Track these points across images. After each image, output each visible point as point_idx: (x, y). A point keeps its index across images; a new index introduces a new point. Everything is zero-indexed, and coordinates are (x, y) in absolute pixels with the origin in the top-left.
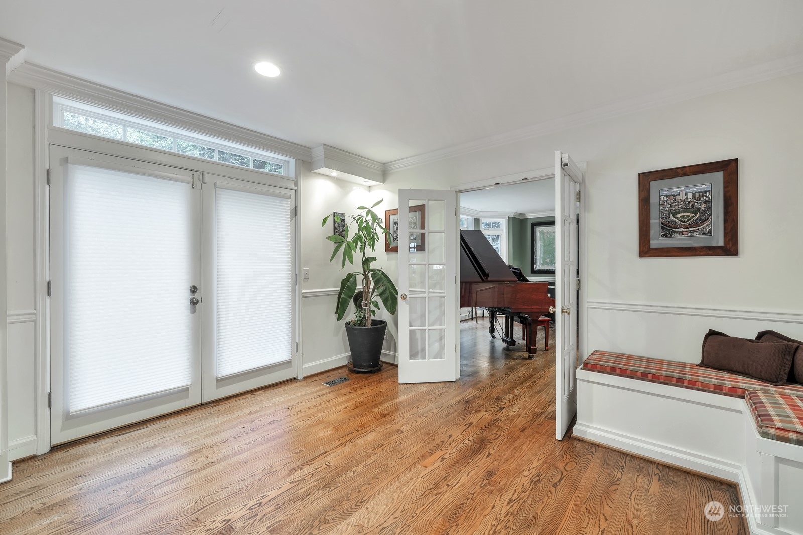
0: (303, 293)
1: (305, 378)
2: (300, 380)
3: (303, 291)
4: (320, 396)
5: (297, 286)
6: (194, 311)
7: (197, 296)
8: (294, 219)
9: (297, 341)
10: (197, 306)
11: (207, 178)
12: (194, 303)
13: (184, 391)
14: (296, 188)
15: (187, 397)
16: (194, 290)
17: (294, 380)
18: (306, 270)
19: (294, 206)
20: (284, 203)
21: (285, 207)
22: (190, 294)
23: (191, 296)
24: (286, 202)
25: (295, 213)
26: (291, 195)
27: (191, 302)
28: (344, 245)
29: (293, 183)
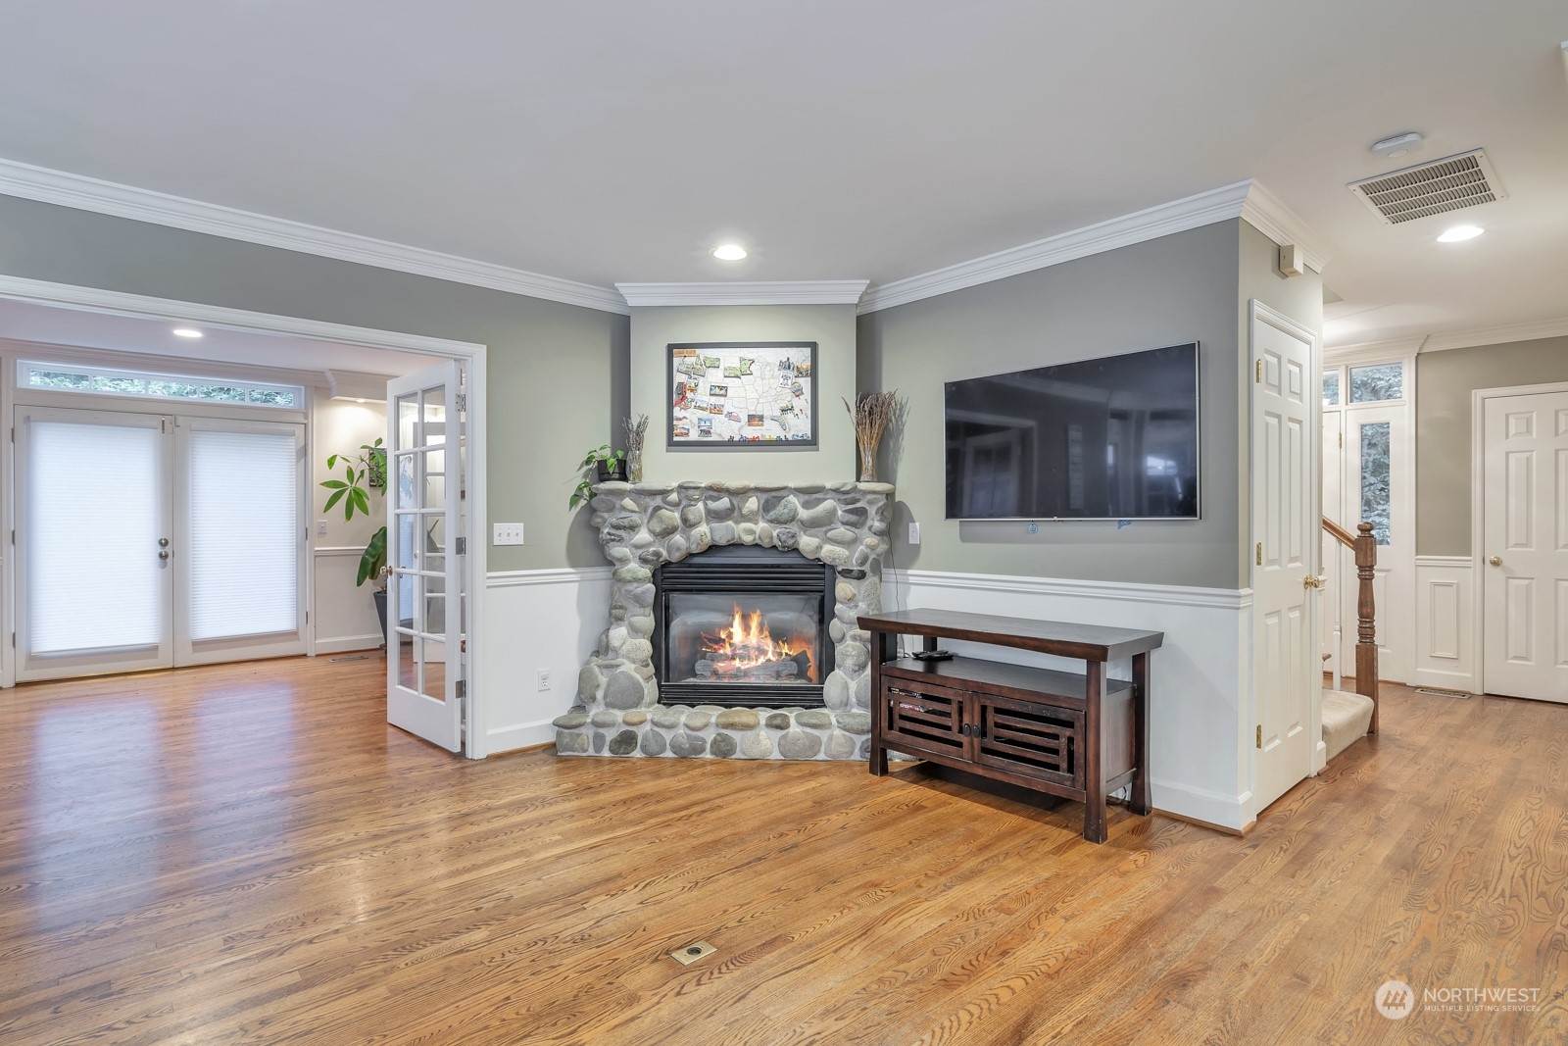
0: (316, 551)
1: (317, 656)
2: (311, 658)
3: (316, 549)
5: (307, 541)
6: (164, 566)
7: (168, 549)
8: (303, 460)
9: (308, 610)
10: (169, 560)
11: (180, 421)
12: (163, 557)
13: (151, 650)
14: (306, 422)
15: (156, 657)
16: (164, 543)
17: (303, 656)
18: (326, 522)
19: (303, 444)
20: (289, 443)
21: (290, 446)
22: (159, 547)
23: (159, 549)
24: (292, 440)
25: (304, 453)
26: (299, 431)
27: (161, 556)
28: (348, 492)
29: (302, 415)
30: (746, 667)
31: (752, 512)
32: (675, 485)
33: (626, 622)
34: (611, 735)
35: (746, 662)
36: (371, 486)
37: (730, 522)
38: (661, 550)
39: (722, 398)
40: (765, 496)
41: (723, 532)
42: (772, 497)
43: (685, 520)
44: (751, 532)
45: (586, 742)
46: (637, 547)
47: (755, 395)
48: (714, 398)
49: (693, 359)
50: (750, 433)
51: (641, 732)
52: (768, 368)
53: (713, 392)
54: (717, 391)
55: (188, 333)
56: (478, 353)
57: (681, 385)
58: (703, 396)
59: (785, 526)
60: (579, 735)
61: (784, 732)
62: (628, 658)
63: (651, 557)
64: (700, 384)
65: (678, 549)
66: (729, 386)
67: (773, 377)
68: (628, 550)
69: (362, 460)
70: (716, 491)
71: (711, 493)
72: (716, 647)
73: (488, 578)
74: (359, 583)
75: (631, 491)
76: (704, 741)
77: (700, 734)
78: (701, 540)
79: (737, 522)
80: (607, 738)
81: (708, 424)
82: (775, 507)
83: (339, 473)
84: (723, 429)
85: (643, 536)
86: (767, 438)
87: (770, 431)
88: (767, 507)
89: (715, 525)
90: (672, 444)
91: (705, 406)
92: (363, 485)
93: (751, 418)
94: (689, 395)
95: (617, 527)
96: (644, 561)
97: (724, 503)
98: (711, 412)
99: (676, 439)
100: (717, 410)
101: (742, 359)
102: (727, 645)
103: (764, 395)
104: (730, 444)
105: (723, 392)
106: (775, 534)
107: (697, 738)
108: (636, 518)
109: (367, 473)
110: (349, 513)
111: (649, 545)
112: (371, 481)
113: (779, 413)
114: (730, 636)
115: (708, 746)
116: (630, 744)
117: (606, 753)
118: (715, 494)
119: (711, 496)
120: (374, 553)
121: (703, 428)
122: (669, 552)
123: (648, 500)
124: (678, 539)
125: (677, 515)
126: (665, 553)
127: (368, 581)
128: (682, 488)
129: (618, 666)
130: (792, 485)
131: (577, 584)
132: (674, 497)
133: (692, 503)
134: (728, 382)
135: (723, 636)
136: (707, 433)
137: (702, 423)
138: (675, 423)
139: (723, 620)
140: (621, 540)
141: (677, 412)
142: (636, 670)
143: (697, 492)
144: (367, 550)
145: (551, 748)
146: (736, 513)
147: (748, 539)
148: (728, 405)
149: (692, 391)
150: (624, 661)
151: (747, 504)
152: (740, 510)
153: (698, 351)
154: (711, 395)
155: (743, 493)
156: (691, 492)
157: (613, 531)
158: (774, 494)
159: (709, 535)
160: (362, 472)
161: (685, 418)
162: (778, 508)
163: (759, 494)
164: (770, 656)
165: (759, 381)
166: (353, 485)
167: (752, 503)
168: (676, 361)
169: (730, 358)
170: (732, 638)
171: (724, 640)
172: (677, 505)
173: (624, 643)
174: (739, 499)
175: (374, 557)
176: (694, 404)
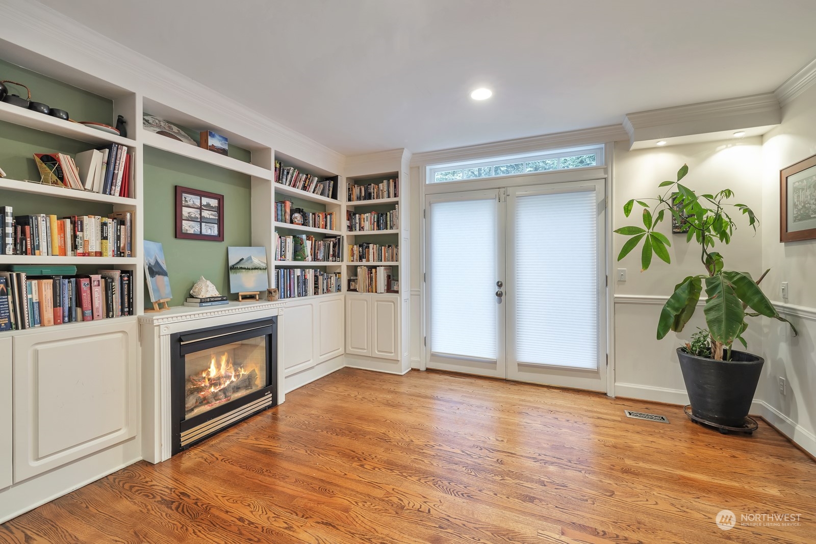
0: (616, 298)
2: (610, 398)
3: (616, 296)
4: (599, 418)
5: (607, 289)
6: (500, 302)
8: (604, 212)
9: (608, 352)
10: (503, 298)
11: (510, 191)
12: (499, 295)
13: (492, 364)
14: (606, 176)
15: (495, 369)
16: (500, 285)
17: (604, 395)
18: (622, 271)
19: (603, 197)
20: (590, 197)
21: (592, 200)
22: (497, 287)
23: (497, 289)
24: (593, 195)
25: (604, 206)
26: (600, 185)
27: (497, 294)
28: (645, 237)
29: (603, 170)
36: (674, 233)
69: (662, 201)
74: (659, 337)
83: (636, 219)
92: (664, 228)
109: (668, 214)
110: (646, 261)
112: (674, 227)
120: (677, 305)
127: (671, 333)
144: (669, 300)
160: (661, 214)
166: (651, 230)
175: (676, 309)
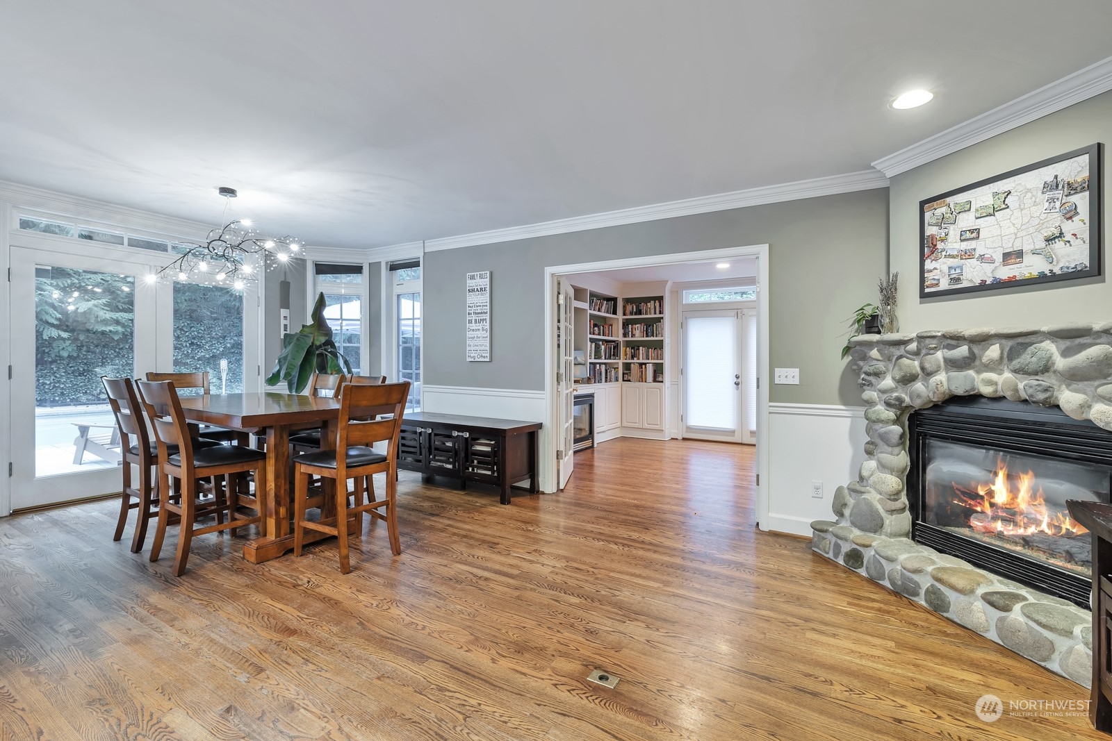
6: (738, 389)
7: (739, 380)
10: (739, 385)
11: (745, 311)
12: (737, 384)
13: (732, 432)
15: (734, 436)
16: (737, 377)
22: (735, 379)
27: (735, 383)
30: (1011, 533)
31: (992, 361)
32: (914, 335)
33: (876, 457)
34: (846, 548)
35: (1011, 527)
37: (971, 372)
38: (903, 395)
39: (974, 242)
40: (1009, 344)
41: (959, 383)
42: (1019, 342)
43: (923, 369)
44: (990, 383)
45: (828, 546)
46: (883, 392)
47: (1013, 230)
48: (965, 243)
49: (944, 210)
50: (1005, 273)
51: (868, 554)
52: (1029, 195)
53: (963, 238)
54: (968, 235)
55: (723, 266)
56: (763, 250)
57: (932, 237)
58: (954, 244)
59: (1037, 377)
60: (824, 539)
61: (1003, 614)
62: (875, 488)
63: (893, 402)
64: (951, 233)
65: (919, 396)
66: (982, 226)
67: (1035, 204)
68: (875, 394)
70: (953, 340)
71: (950, 341)
72: (972, 503)
73: (770, 406)
75: (878, 342)
76: (918, 585)
77: (915, 577)
78: (937, 388)
79: (978, 372)
80: (842, 549)
81: (958, 271)
82: (1019, 355)
84: (974, 273)
85: (888, 382)
86: (1027, 276)
87: (1032, 266)
88: (1012, 355)
89: (954, 374)
90: (924, 296)
91: (955, 253)
93: (1007, 256)
94: (940, 246)
95: (868, 374)
96: (888, 404)
97: (963, 350)
98: (962, 259)
99: (927, 290)
100: (968, 255)
101: (995, 194)
102: (987, 504)
103: (1023, 227)
104: (982, 289)
105: (974, 235)
106: (1021, 386)
107: (911, 580)
108: (881, 366)
111: (891, 390)
113: (1043, 244)
114: (991, 494)
115: (922, 592)
116: (857, 561)
117: (841, 561)
118: (953, 342)
119: (948, 345)
121: (952, 276)
122: (911, 398)
123: (892, 349)
124: (919, 386)
125: (916, 363)
126: (907, 399)
128: (921, 338)
129: (862, 493)
130: (1045, 329)
131: (849, 420)
132: (913, 346)
133: (932, 352)
134: (981, 223)
135: (982, 493)
136: (957, 280)
137: (953, 272)
138: (926, 275)
139: (979, 474)
140: (870, 384)
141: (929, 265)
142: (879, 501)
143: (935, 341)
145: (808, 542)
146: (977, 363)
147: (986, 390)
148: (980, 247)
149: (942, 241)
150: (872, 490)
151: (988, 353)
152: (981, 358)
153: (948, 200)
154: (962, 241)
155: (983, 340)
156: (928, 341)
157: (866, 377)
158: (1020, 340)
159: (945, 384)
161: (935, 269)
162: (1024, 356)
163: (1004, 341)
164: (1044, 527)
165: (1017, 213)
167: (994, 351)
168: (927, 215)
169: (982, 197)
170: (993, 497)
171: (982, 497)
172: (917, 353)
173: (872, 475)
174: (980, 347)
176: (944, 253)
